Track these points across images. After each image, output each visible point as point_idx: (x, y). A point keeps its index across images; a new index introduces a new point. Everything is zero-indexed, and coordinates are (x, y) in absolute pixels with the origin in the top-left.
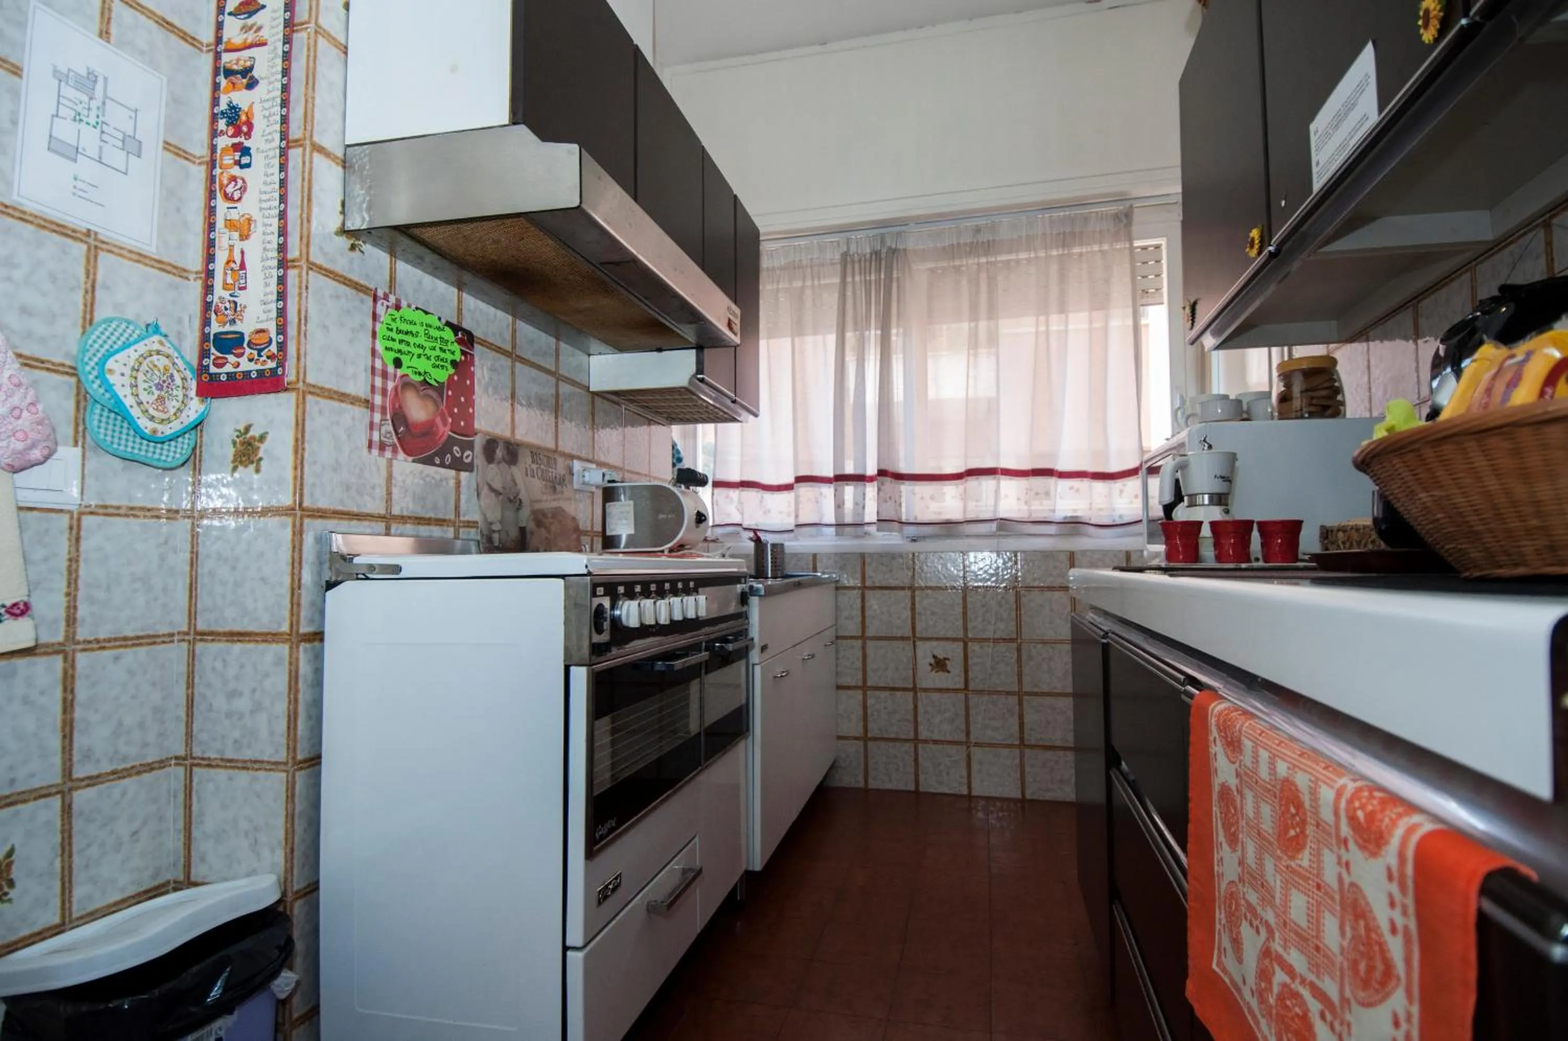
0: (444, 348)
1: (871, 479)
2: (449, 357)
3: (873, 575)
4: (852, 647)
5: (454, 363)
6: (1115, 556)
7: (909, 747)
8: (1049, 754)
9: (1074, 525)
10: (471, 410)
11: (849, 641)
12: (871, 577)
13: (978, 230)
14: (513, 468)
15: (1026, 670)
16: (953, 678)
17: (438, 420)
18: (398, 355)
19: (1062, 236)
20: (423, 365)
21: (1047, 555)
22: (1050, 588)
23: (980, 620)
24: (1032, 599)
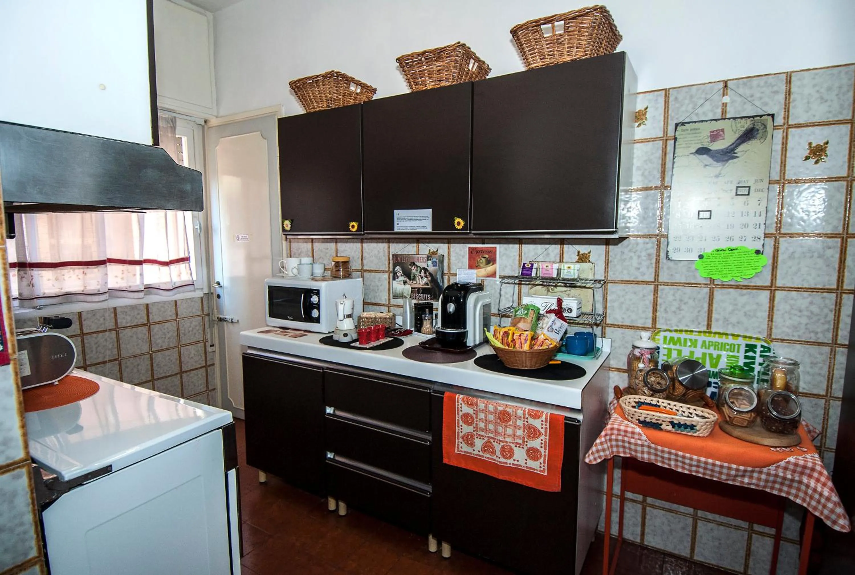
21: (133, 307)
22: (137, 326)
23: (94, 352)
24: (125, 334)
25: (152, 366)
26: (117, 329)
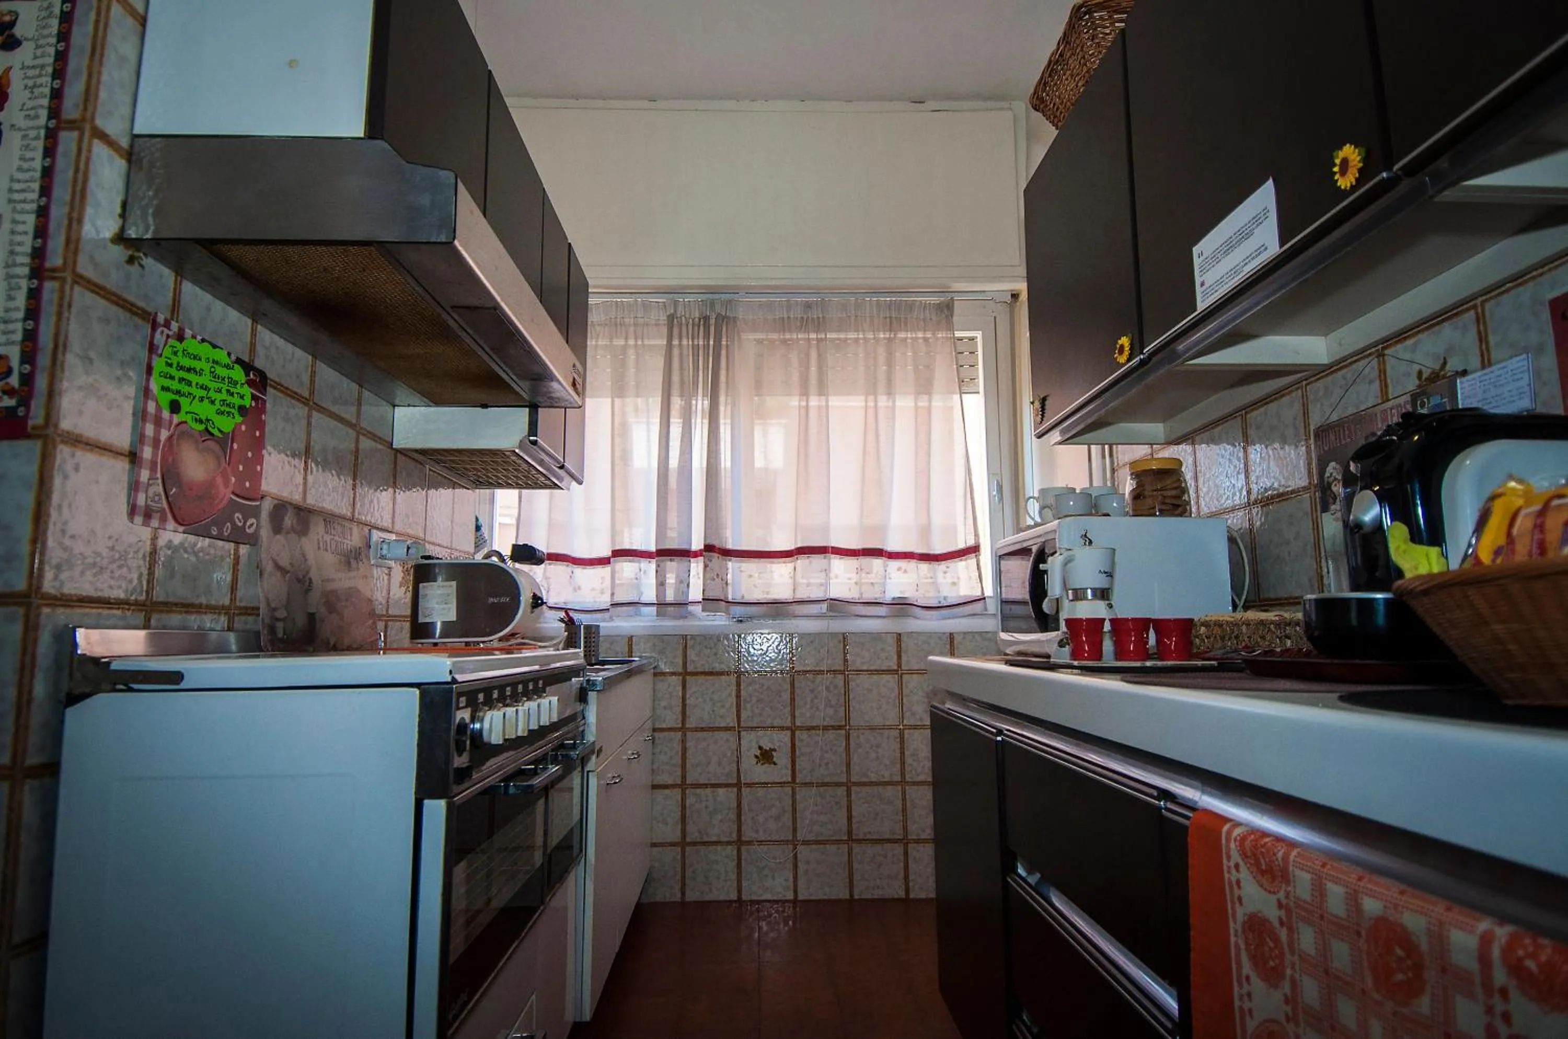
0: (232, 390)
1: (696, 554)
2: (237, 401)
3: (695, 659)
4: (671, 740)
5: (242, 410)
6: (940, 638)
7: (731, 850)
8: (878, 848)
9: (902, 606)
10: (259, 468)
11: (666, 734)
12: (693, 661)
13: (808, 306)
14: (304, 539)
15: (855, 759)
16: (780, 771)
17: (219, 480)
18: (176, 397)
19: (888, 320)
20: (206, 410)
21: (876, 637)
22: (878, 672)
23: (808, 706)
24: (861, 683)
25: (902, 753)
26: (845, 671)
